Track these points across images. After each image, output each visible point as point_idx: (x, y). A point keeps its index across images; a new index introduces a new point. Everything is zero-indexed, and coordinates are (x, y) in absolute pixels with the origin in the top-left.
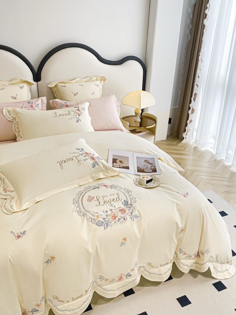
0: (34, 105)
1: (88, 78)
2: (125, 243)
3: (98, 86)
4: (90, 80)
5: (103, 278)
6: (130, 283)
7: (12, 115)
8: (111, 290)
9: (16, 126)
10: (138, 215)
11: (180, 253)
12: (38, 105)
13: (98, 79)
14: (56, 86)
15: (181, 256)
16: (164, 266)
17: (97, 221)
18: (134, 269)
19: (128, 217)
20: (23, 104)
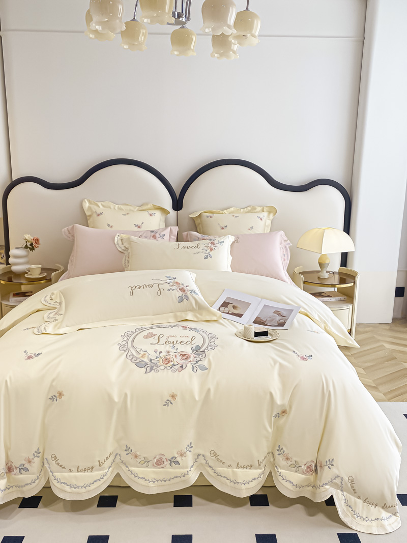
0: (158, 235)
1: (249, 208)
2: (172, 402)
3: (261, 219)
4: (253, 210)
5: (130, 450)
6: (177, 477)
7: (125, 244)
8: (143, 478)
9: (127, 259)
10: (207, 367)
11: (279, 455)
12: (164, 235)
13: (265, 210)
14: (200, 216)
15: (280, 460)
16: (245, 470)
17: (138, 361)
18: (185, 453)
19: (189, 366)
20: (144, 233)
